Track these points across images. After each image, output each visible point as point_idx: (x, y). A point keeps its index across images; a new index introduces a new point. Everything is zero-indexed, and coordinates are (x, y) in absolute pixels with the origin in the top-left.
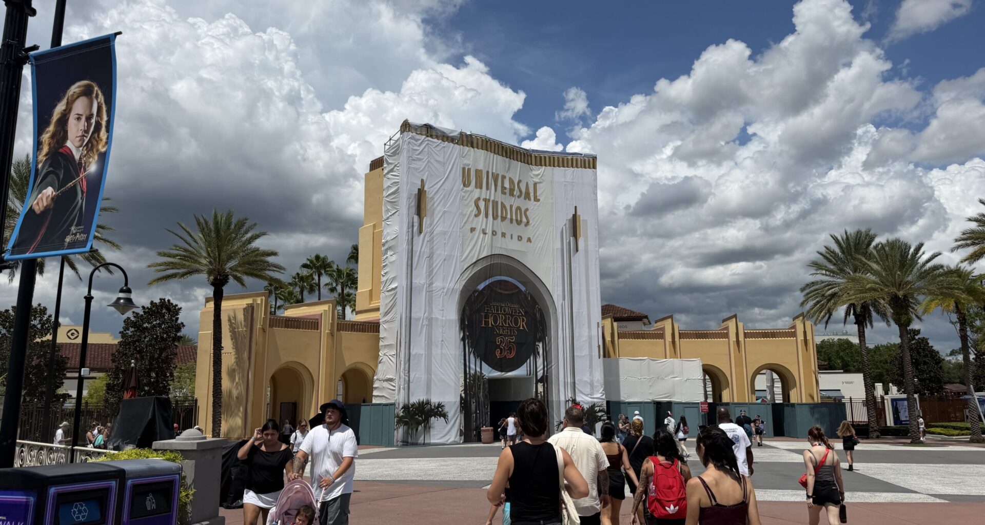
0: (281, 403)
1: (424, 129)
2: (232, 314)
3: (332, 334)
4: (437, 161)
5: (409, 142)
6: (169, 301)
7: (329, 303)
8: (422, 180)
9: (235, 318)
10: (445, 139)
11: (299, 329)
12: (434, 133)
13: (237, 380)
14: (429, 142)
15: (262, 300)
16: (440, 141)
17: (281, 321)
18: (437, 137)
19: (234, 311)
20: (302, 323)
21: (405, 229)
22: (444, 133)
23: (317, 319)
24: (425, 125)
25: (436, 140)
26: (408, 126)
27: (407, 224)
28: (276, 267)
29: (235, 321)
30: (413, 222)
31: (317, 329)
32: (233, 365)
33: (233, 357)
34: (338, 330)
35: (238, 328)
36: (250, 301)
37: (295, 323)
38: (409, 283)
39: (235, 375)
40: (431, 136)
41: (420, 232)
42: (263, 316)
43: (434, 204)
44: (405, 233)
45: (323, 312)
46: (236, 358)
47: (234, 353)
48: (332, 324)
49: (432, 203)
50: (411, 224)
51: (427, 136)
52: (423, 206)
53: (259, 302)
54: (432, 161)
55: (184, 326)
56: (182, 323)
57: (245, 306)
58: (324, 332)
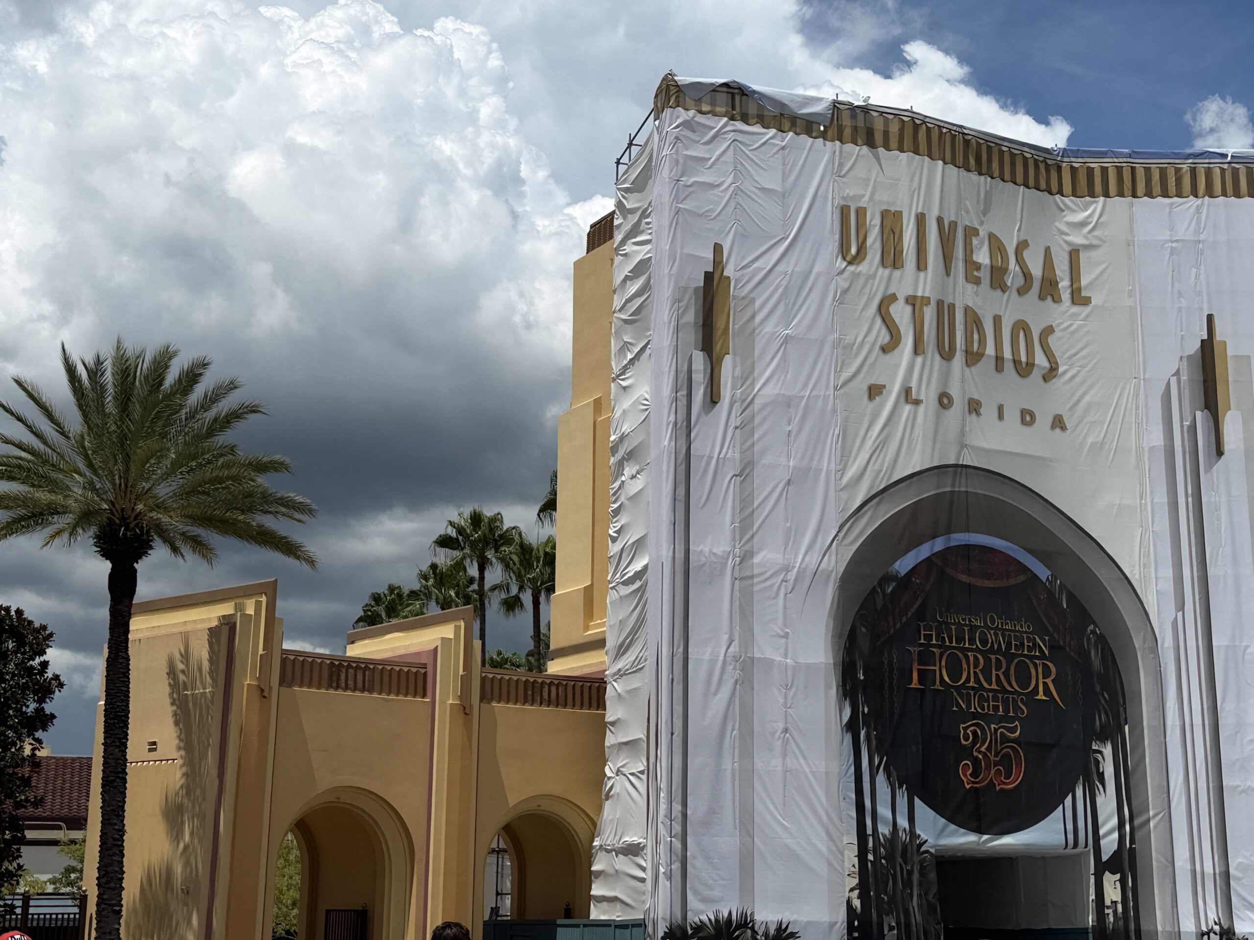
0: (328, 912)
1: (723, 97)
2: (176, 650)
3: (465, 709)
4: (763, 190)
5: (677, 138)
6: (19, 612)
7: (458, 619)
8: (718, 249)
9: (186, 656)
10: (787, 125)
11: (371, 691)
12: (752, 110)
13: (187, 837)
14: (740, 137)
15: (258, 604)
16: (773, 131)
17: (307, 667)
18: (763, 120)
19: (186, 637)
20: (377, 676)
21: (667, 391)
22: (782, 105)
23: (424, 666)
24: (725, 85)
25: (757, 129)
26: (673, 90)
27: (673, 373)
28: (283, 505)
29: (187, 666)
30: (690, 372)
31: (424, 695)
32: (177, 794)
33: (179, 774)
34: (485, 697)
35: (194, 688)
36: (226, 609)
37: (360, 677)
38: (680, 555)
39: (183, 823)
40: (745, 119)
41: (713, 398)
42: (261, 652)
43: (753, 316)
44: (666, 403)
45: (439, 643)
46: (185, 775)
47: (179, 762)
48: (466, 680)
49: (749, 314)
50: (683, 375)
51: (732, 118)
52: (719, 324)
53: (250, 611)
54: (748, 186)
55: (61, 685)
56: (56, 677)
57: (215, 623)
58: (443, 702)
